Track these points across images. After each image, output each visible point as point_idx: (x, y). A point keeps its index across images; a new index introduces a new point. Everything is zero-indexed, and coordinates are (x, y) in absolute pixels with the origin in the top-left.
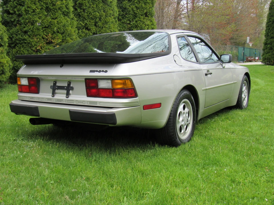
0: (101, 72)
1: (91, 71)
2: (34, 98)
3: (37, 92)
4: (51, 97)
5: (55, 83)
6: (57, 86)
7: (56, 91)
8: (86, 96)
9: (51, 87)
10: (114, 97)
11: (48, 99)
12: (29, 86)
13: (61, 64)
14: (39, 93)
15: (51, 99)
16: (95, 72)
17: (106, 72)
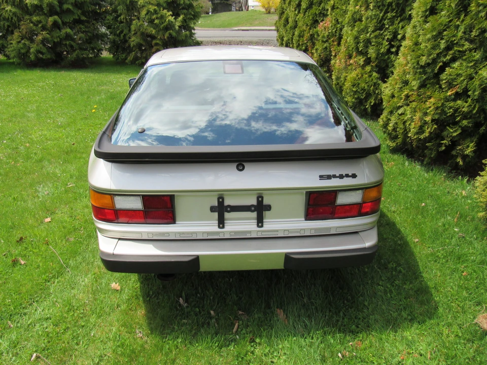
0: (345, 178)
1: (322, 177)
2: (166, 235)
3: (172, 221)
4: (215, 228)
5: (221, 199)
6: (229, 206)
7: (227, 215)
8: (304, 219)
9: (213, 209)
10: (361, 214)
11: (208, 233)
12: (145, 211)
13: (237, 164)
14: (177, 222)
15: (218, 233)
16: (331, 179)
17: (354, 176)
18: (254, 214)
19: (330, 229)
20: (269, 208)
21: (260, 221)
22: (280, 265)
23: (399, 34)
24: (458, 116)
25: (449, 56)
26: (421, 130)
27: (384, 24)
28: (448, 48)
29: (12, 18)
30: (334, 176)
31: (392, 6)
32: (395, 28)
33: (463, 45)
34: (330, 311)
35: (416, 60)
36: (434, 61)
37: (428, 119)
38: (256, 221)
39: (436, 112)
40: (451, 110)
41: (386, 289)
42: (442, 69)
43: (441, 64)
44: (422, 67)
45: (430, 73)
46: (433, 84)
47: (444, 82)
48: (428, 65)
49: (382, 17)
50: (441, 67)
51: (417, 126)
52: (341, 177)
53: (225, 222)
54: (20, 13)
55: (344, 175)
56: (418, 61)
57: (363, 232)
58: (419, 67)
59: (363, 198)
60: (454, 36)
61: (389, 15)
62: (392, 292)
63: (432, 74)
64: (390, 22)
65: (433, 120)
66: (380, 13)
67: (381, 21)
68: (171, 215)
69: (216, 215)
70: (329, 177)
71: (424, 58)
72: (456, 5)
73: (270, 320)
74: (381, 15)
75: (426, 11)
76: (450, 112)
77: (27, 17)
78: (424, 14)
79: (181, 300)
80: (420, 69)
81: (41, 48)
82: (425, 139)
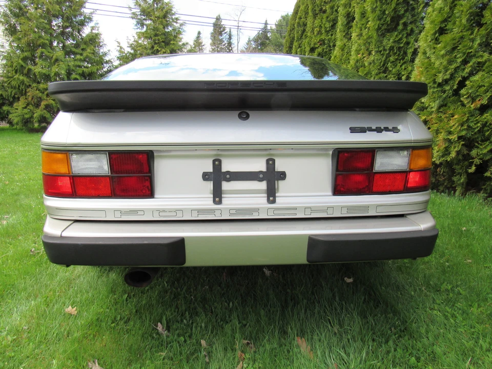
0: (384, 132)
1: (353, 130)
2: (140, 213)
3: (149, 193)
4: (209, 205)
5: (217, 164)
6: (228, 172)
7: (226, 186)
8: (330, 193)
9: (206, 176)
10: (407, 190)
11: (200, 211)
12: (112, 177)
13: (239, 112)
14: (156, 196)
15: (212, 211)
16: (366, 132)
17: (395, 130)
18: (263, 185)
19: (367, 208)
20: (282, 176)
21: (271, 194)
22: (301, 258)
23: (403, 75)
24: (488, 130)
25: (468, 68)
26: (447, 152)
27: (387, 68)
28: (465, 62)
29: (19, 86)
30: (370, 130)
31: (393, 50)
32: (398, 71)
33: (482, 56)
34: (373, 340)
35: (432, 79)
36: (452, 76)
37: (454, 137)
38: (266, 195)
39: (462, 129)
40: (479, 125)
41: (446, 314)
42: (462, 84)
43: (460, 78)
44: (440, 85)
45: (449, 90)
46: (454, 102)
47: (465, 97)
48: (446, 82)
49: (385, 60)
50: (460, 82)
51: (442, 148)
52: (379, 130)
53: (223, 196)
54: (27, 81)
55: (382, 128)
56: (435, 79)
57: (412, 216)
58: (436, 86)
59: (410, 163)
60: (470, 48)
61: (392, 59)
62: (456, 317)
63: (451, 91)
64: (394, 65)
65: (460, 138)
66: (383, 57)
67: (384, 65)
68: (147, 184)
69: (210, 185)
70: (363, 130)
71: (440, 75)
72: (467, 21)
73: (288, 352)
74: (383, 59)
75: (435, 33)
76: (477, 127)
77: (35, 85)
78: (433, 37)
79: (160, 327)
80: (437, 87)
81: (44, 113)
82: (452, 160)
